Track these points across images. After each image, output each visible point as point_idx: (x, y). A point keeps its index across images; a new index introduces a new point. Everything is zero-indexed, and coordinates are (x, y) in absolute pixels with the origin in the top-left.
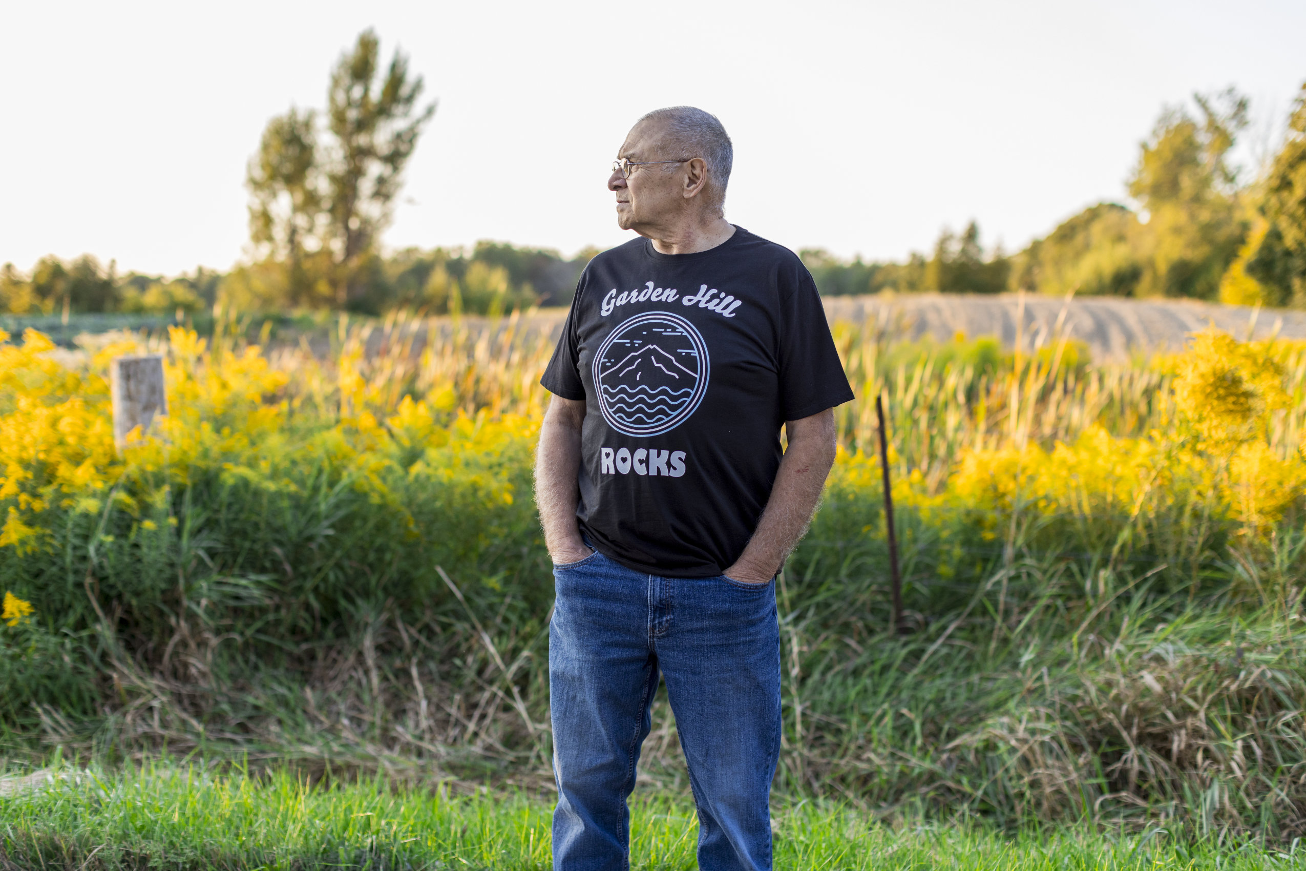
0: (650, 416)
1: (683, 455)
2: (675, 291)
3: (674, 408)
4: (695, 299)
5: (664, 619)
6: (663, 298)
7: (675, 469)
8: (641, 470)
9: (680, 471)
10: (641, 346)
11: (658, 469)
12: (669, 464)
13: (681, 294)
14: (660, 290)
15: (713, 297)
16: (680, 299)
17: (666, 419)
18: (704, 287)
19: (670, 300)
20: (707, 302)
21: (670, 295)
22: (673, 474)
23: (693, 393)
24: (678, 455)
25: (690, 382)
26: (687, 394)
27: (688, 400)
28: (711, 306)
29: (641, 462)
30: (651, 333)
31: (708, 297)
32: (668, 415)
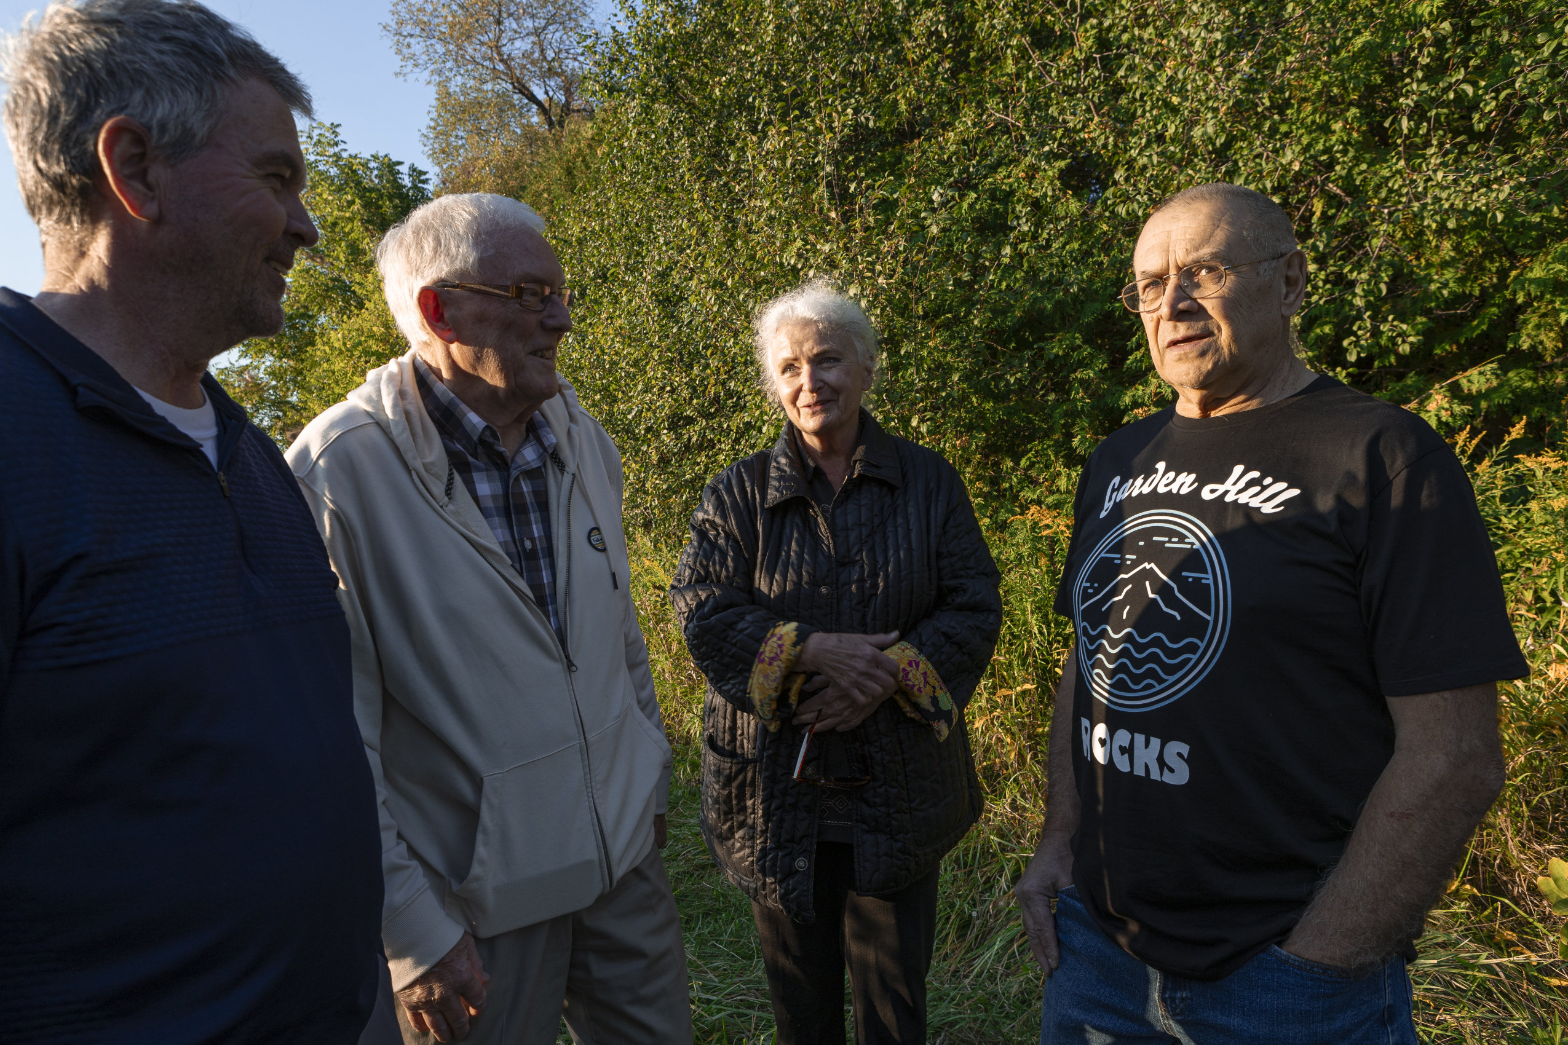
0: (1136, 679)
1: (1185, 749)
2: (1193, 476)
3: (1170, 670)
4: (1221, 488)
5: (1179, 995)
6: (1174, 488)
7: (1172, 770)
8: (1122, 764)
9: (1180, 776)
10: (1135, 564)
11: (1146, 766)
12: (1161, 760)
13: (1202, 482)
14: (1171, 475)
15: (1250, 484)
16: (1198, 490)
17: (1158, 688)
18: (1239, 469)
19: (1184, 491)
20: (1240, 492)
21: (1185, 483)
22: (1168, 778)
23: (1202, 646)
24: (1177, 748)
25: (1197, 627)
26: (1192, 648)
27: (1195, 658)
28: (1243, 499)
29: (1123, 750)
30: (1150, 544)
31: (1241, 484)
32: (1161, 681)
